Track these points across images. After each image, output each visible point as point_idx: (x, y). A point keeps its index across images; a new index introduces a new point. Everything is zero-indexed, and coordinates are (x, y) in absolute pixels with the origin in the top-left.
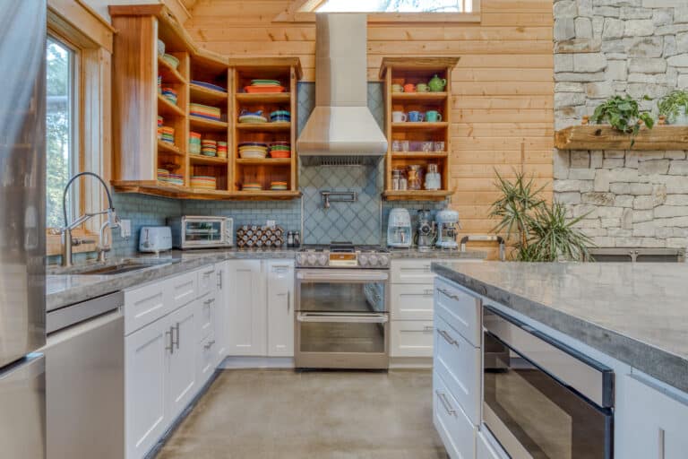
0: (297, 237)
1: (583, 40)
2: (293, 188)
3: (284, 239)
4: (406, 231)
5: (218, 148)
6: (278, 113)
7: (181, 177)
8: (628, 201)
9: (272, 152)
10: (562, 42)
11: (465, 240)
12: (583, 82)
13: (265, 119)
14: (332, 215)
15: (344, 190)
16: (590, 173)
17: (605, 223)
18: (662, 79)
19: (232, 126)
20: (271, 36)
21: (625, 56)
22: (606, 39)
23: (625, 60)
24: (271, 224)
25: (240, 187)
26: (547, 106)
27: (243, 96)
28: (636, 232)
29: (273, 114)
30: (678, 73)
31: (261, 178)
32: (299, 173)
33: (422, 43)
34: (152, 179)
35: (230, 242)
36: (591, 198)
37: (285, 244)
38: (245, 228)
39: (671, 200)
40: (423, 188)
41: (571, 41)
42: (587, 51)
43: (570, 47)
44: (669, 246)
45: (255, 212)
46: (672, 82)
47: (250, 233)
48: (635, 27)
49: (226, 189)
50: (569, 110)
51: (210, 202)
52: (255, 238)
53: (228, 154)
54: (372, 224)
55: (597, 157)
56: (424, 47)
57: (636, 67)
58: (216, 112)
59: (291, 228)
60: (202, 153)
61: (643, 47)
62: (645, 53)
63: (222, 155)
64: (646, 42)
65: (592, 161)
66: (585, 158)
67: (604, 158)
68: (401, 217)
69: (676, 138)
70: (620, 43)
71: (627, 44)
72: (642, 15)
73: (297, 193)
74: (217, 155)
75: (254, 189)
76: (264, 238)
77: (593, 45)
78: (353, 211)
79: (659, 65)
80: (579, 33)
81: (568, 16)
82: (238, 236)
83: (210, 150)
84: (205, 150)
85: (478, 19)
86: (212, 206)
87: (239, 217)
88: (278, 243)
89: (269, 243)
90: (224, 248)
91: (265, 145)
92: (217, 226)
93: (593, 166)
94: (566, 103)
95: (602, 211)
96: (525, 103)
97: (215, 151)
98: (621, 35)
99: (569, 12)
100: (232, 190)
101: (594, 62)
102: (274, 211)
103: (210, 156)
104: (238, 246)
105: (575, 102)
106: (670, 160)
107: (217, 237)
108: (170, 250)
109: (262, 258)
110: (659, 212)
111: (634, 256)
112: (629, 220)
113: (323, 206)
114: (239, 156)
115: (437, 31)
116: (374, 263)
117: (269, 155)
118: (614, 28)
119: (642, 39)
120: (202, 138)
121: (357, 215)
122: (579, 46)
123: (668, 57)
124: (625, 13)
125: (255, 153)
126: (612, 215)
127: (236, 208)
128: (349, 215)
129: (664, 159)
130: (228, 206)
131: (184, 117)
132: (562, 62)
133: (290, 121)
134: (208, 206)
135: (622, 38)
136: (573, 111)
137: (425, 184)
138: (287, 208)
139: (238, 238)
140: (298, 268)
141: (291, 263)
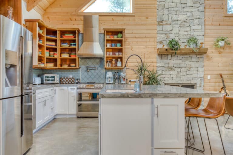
0: (79, 80)
1: (166, 21)
2: (77, 66)
3: (75, 81)
4: (111, 78)
5: (54, 54)
6: (73, 44)
7: (44, 63)
8: (179, 70)
9: (71, 55)
10: (159, 22)
11: (130, 81)
12: (166, 34)
13: (69, 45)
14: (90, 74)
15: (93, 66)
16: (167, 61)
17: (172, 76)
18: (189, 33)
19: (58, 47)
20: (70, 19)
21: (178, 26)
22: (173, 21)
23: (178, 27)
24: (71, 76)
25: (61, 65)
26: (155, 41)
27: (62, 38)
28: (181, 79)
29: (71, 44)
30: (194, 31)
31: (68, 63)
32: (80, 61)
33: (117, 22)
34: (37, 65)
35: (58, 82)
36: (168, 69)
37: (75, 83)
38: (63, 78)
39: (192, 69)
40: (116, 66)
41: (162, 22)
42: (167, 24)
43: (162, 23)
44: (191, 83)
45: (66, 73)
46: (192, 34)
47: (64, 79)
48: (182, 17)
49: (57, 66)
50: (161, 42)
51: (52, 70)
52: (66, 81)
53: (57, 56)
54: (102, 76)
55: (169, 56)
56: (118, 23)
57: (181, 29)
58: (54, 44)
59: (77, 78)
60: (50, 56)
61: (184, 23)
62: (184, 25)
63: (56, 56)
64: (184, 22)
65: (168, 58)
66: (166, 57)
67: (172, 57)
68: (110, 74)
69: (190, 51)
70: (176, 22)
71: (179, 22)
72: (183, 14)
73: (78, 68)
74: (54, 56)
75: (65, 66)
76: (68, 81)
77: (169, 23)
78: (96, 73)
79: (188, 29)
80: (164, 19)
81: (161, 14)
82: (60, 80)
83: (52, 55)
84: (50, 55)
85: (134, 15)
86: (52, 71)
87: (61, 74)
88: (73, 82)
89: (70, 82)
90: (56, 84)
91: (69, 53)
92: (54, 77)
93: (168, 59)
94: (160, 40)
95: (171, 72)
96: (148, 40)
97: (53, 55)
98: (177, 20)
99: (161, 13)
100: (59, 67)
101: (169, 28)
102: (72, 73)
103: (52, 57)
104: (61, 83)
105: (163, 40)
106: (192, 57)
107: (54, 80)
108: (40, 84)
109: (67, 86)
110: (188, 73)
111: (180, 86)
112: (179, 75)
113: (87, 71)
114: (61, 56)
115: (122, 18)
116: (99, 87)
117: (70, 56)
118: (175, 17)
119: (184, 21)
120: (49, 52)
121: (97, 74)
122: (164, 23)
123: (191, 26)
124: (178, 13)
125: (66, 56)
126: (174, 74)
127: (60, 72)
128: (95, 74)
129: (190, 57)
130: (58, 71)
131: (44, 46)
132: (159, 28)
133: (76, 46)
134: (51, 71)
135: (178, 20)
136: (162, 43)
137: (117, 65)
138: (76, 72)
139: (60, 81)
140: (78, 89)
141: (76, 88)
